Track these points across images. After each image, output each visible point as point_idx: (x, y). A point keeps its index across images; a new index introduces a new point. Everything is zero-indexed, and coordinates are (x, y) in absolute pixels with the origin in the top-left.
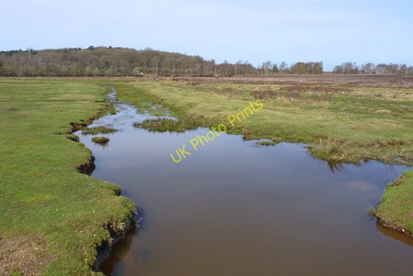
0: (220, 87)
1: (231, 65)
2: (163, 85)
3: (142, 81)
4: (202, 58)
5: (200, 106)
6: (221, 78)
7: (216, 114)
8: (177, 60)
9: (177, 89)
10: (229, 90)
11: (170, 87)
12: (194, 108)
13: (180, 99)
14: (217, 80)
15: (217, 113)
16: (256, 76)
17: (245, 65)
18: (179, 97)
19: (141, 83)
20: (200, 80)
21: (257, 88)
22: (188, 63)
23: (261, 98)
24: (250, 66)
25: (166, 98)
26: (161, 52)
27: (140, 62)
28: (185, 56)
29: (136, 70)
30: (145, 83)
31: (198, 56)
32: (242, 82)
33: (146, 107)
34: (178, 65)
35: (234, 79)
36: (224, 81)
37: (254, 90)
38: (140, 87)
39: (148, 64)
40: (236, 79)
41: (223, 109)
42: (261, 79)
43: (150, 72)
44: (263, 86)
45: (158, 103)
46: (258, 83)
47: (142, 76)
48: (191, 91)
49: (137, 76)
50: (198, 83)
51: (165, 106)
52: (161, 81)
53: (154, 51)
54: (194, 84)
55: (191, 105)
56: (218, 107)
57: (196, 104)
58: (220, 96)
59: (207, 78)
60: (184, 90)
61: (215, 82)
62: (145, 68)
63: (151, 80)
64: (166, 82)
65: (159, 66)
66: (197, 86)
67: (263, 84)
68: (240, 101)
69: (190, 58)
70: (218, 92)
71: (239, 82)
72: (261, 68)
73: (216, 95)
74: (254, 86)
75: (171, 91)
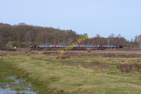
0: (89, 60)
1: (103, 39)
2: (33, 58)
3: (14, 55)
4: (74, 32)
5: (62, 81)
6: (93, 52)
7: (76, 89)
8: (50, 34)
9: (45, 62)
10: (97, 63)
11: (39, 61)
12: (56, 82)
13: (45, 73)
14: (88, 53)
15: (78, 88)
16: (129, 49)
17: (117, 39)
18: (44, 70)
19: (12, 57)
20: (71, 54)
21: (127, 61)
22: (61, 37)
23: (127, 71)
24: (123, 39)
25: (31, 72)
26: (35, 27)
27: (13, 36)
28: (58, 30)
29: (9, 45)
30: (16, 57)
31: (71, 30)
32: (113, 55)
33: (9, 82)
34: (51, 40)
35: (106, 52)
36: (96, 55)
37: (123, 63)
38: (10, 61)
39: (21, 39)
40: (108, 52)
41: (85, 83)
42: (133, 52)
43: (23, 46)
44: (134, 59)
45: (23, 77)
46: (129, 56)
47: (15, 50)
48: (58, 65)
49: (10, 50)
50: (68, 57)
51: (29, 80)
52: (32, 55)
53: (28, 26)
54: (64, 58)
55: (54, 79)
56: (80, 80)
57: (59, 79)
58: (86, 70)
59: (79, 52)
60: (51, 64)
61: (86, 55)
62: (18, 42)
63: (23, 54)
64: (37, 56)
65: (32, 41)
66: (67, 59)
67: (134, 57)
68: (105, 74)
69: (63, 32)
70: (85, 65)
71: (110, 55)
72: (133, 41)
73: (83, 69)
74: (124, 59)
75: (39, 65)
